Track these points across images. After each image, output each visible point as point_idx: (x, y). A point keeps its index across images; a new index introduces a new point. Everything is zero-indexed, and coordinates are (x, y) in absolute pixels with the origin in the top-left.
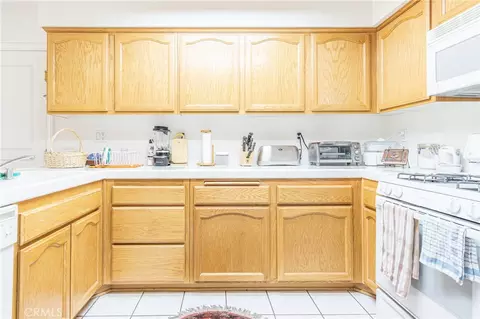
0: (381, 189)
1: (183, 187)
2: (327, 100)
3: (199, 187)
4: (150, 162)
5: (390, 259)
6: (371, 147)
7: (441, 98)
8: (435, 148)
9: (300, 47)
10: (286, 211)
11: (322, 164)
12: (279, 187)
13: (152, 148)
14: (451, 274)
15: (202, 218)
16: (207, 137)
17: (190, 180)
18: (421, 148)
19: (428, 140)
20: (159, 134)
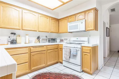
0: (64, 45)
1: (28, 49)
2: (52, 30)
3: (32, 48)
4: (9, 43)
5: (66, 55)
6: (58, 39)
7: (69, 32)
8: (67, 39)
9: (48, 19)
10: (49, 51)
11: (51, 42)
12: (48, 47)
13: (10, 39)
14: (75, 54)
15: (33, 55)
16: (27, 36)
17: (29, 47)
18: (65, 39)
19: (66, 38)
20: (13, 35)
